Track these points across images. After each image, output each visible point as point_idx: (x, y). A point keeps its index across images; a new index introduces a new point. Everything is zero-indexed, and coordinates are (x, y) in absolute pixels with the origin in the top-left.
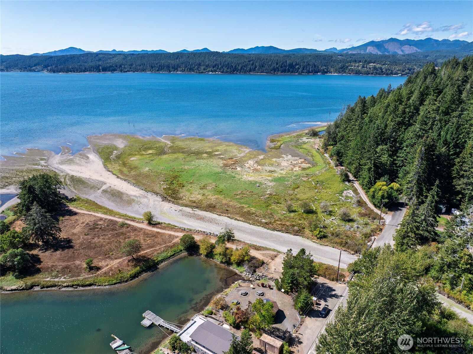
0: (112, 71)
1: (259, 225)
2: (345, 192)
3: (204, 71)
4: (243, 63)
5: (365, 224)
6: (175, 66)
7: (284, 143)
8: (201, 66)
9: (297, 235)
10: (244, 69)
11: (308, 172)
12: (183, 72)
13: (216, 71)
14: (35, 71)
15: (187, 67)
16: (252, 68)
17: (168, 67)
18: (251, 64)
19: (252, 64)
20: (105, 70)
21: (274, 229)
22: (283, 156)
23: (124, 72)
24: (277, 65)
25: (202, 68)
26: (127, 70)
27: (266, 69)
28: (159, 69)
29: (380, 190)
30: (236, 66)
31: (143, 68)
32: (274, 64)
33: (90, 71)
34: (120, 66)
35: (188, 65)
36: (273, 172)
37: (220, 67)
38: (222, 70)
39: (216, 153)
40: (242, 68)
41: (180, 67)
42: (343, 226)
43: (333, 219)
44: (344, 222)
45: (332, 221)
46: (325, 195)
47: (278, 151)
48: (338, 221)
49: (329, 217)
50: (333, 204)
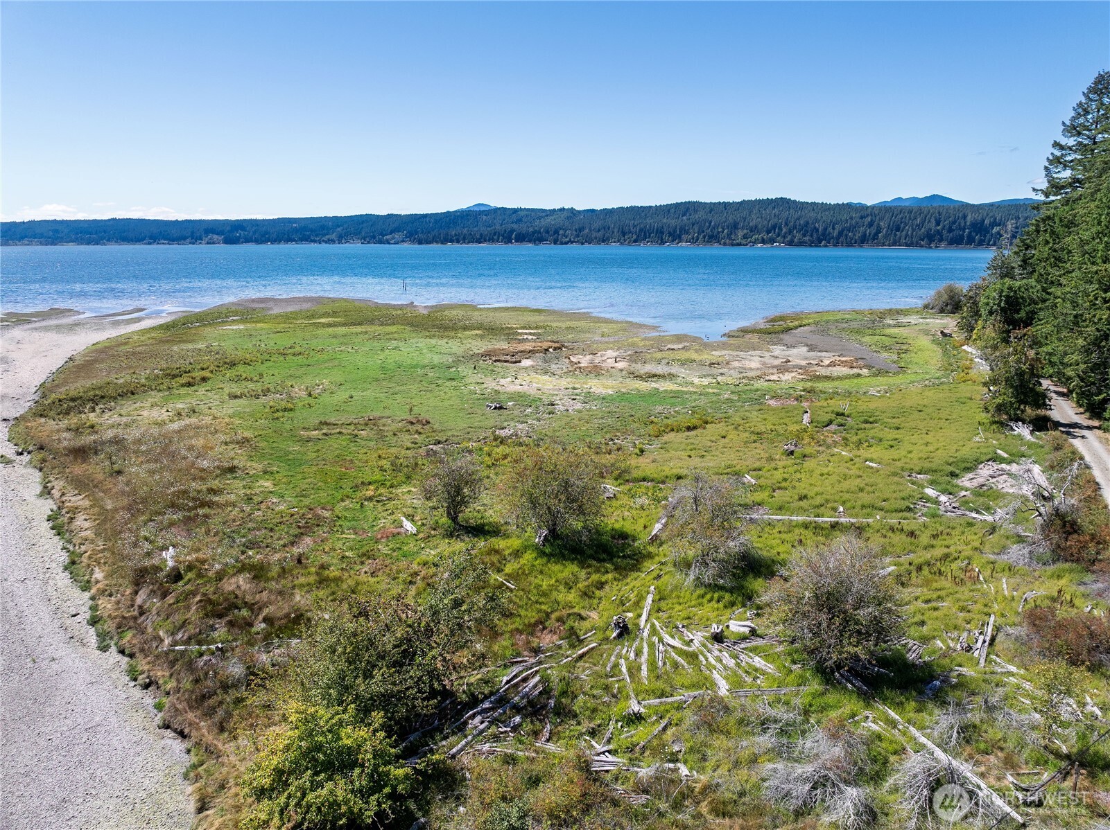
0: (535, 242)
3: (744, 242)
4: (847, 220)
6: (675, 231)
8: (738, 229)
10: (846, 235)
11: (828, 385)
12: (693, 243)
13: (772, 241)
14: (389, 243)
15: (703, 232)
16: (870, 234)
17: (660, 232)
18: (866, 223)
19: (871, 224)
20: (521, 238)
22: (772, 347)
23: (562, 243)
24: (938, 223)
25: (740, 233)
26: (568, 239)
27: (907, 235)
28: (638, 236)
30: (826, 229)
31: (604, 236)
32: (929, 221)
33: (491, 240)
34: (556, 232)
35: (706, 228)
37: (784, 230)
38: (789, 237)
40: (840, 233)
41: (687, 232)
42: (764, 724)
43: (718, 638)
44: (815, 686)
45: (692, 657)
46: (825, 470)
47: (768, 337)
48: (758, 662)
49: (708, 610)
50: (834, 526)
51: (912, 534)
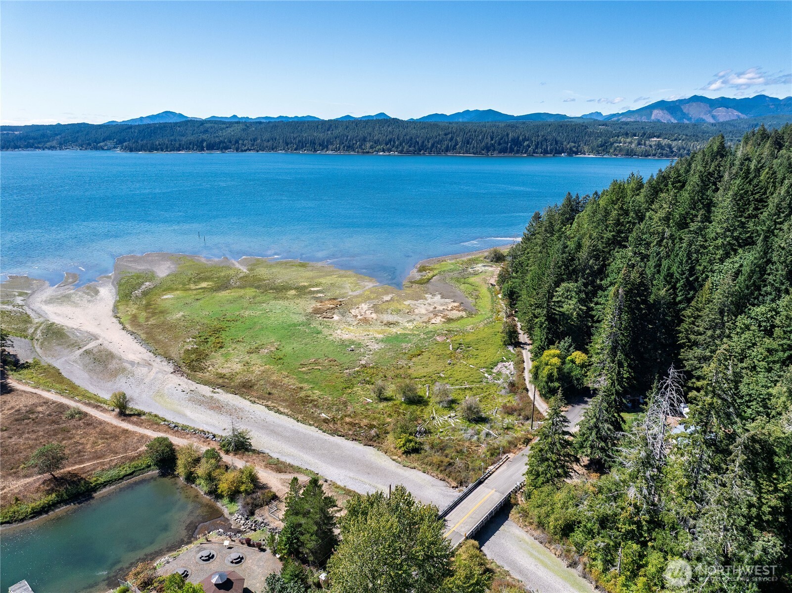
0: (222, 150)
1: (312, 423)
2: (500, 365)
3: (371, 151)
4: (436, 136)
5: (506, 429)
6: (323, 142)
7: (440, 273)
8: (366, 141)
9: (370, 446)
10: (437, 147)
11: (453, 326)
12: (337, 151)
13: (389, 150)
14: (103, 149)
15: (343, 143)
16: (451, 146)
17: (313, 143)
18: (448, 138)
19: (451, 140)
20: (211, 147)
21: (334, 433)
22: (426, 296)
23: (242, 151)
24: (492, 140)
25: (368, 145)
26: (246, 148)
27: (474, 147)
28: (298, 146)
29: (547, 364)
30: (423, 142)
31: (273, 145)
32: (487, 138)
33: (188, 149)
34: (237, 142)
35: (344, 140)
36: (392, 326)
37: (397, 143)
38: (400, 148)
39: (312, 289)
40: (433, 145)
41: (332, 144)
42: (462, 430)
43: (450, 417)
44: (468, 423)
45: (446, 421)
46: (460, 369)
47: (422, 287)
48: (458, 420)
49: (445, 412)
50: (465, 388)
51: (482, 389)
